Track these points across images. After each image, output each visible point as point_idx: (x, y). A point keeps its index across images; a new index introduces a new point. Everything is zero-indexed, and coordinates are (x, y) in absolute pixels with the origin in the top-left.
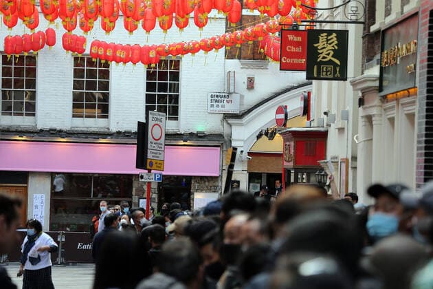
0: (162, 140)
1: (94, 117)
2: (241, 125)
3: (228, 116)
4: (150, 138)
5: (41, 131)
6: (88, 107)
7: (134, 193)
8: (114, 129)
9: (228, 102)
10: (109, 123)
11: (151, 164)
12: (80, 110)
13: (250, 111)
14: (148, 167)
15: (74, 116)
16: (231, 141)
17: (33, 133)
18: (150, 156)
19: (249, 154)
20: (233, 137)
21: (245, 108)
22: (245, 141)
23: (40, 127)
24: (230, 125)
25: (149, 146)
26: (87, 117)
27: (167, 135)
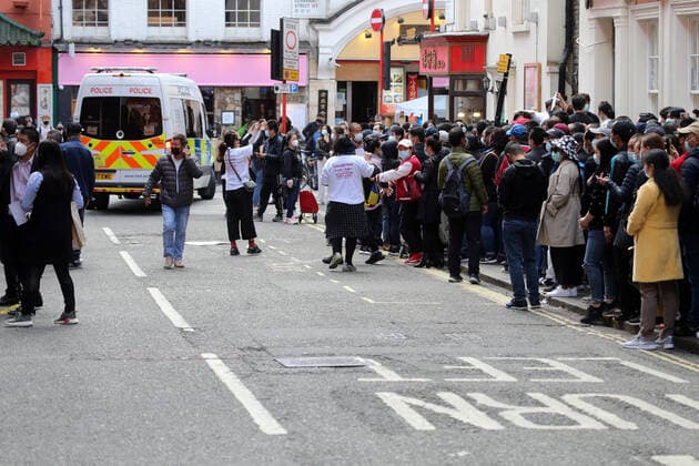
0: (297, 49)
1: (171, 25)
2: (329, 30)
3: (313, 22)
4: (285, 48)
5: (116, 41)
6: (164, 14)
7: (216, 106)
8: (192, 38)
9: (313, 6)
10: (187, 32)
11: (287, 75)
12: (156, 18)
13: (337, 15)
14: (284, 78)
15: (149, 25)
16: (317, 48)
17: (108, 44)
18: (285, 66)
19: (337, 61)
20: (321, 43)
21: (332, 12)
22: (332, 48)
23: (114, 38)
24: (317, 31)
25: (285, 55)
26: (163, 25)
27: (300, 42)
